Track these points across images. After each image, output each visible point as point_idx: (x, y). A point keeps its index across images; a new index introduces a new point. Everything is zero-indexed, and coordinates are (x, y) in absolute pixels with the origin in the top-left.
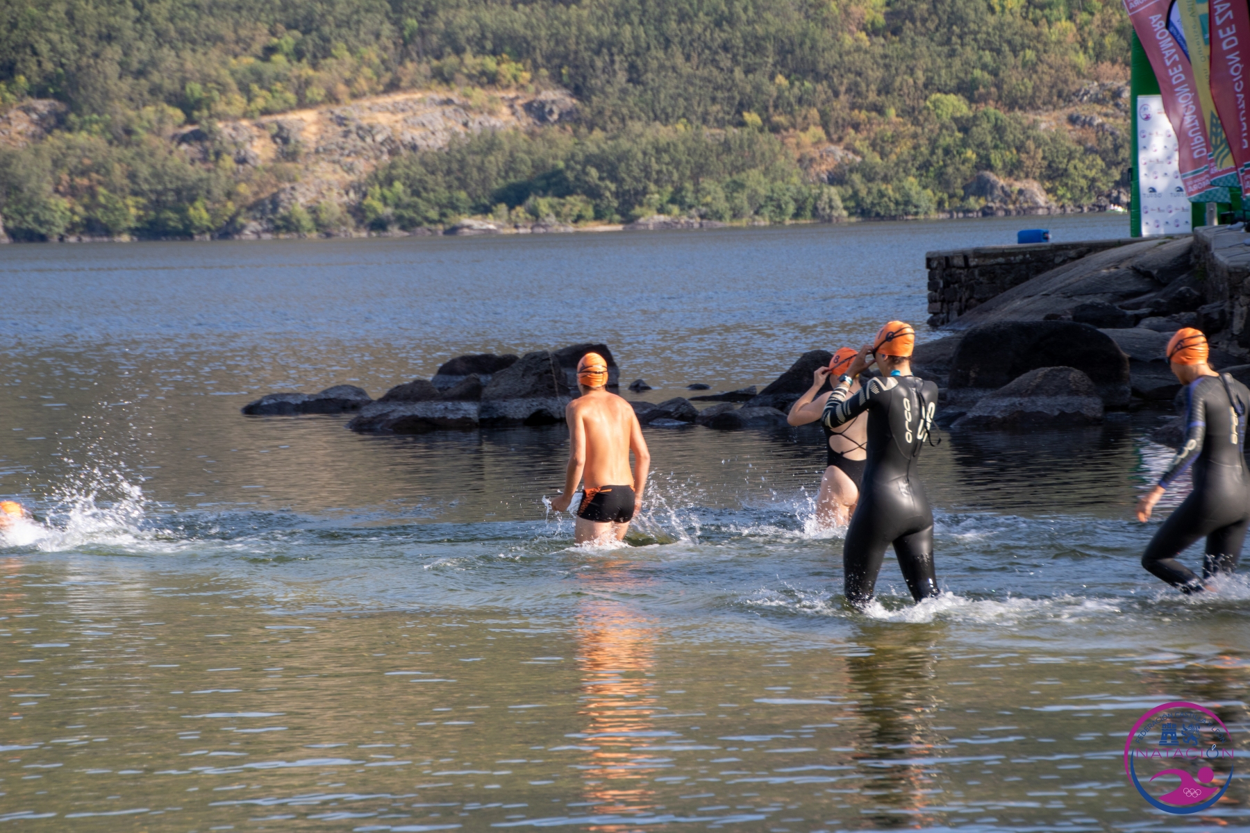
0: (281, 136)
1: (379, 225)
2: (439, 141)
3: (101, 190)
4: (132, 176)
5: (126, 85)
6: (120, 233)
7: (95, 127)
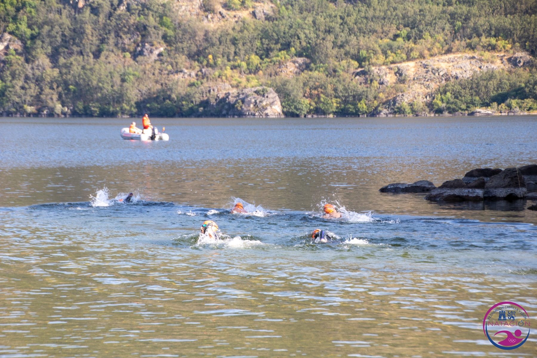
0: (399, 73)
1: (439, 111)
2: (468, 75)
3: (322, 95)
4: (335, 90)
5: (335, 51)
6: (329, 114)
7: (321, 69)
